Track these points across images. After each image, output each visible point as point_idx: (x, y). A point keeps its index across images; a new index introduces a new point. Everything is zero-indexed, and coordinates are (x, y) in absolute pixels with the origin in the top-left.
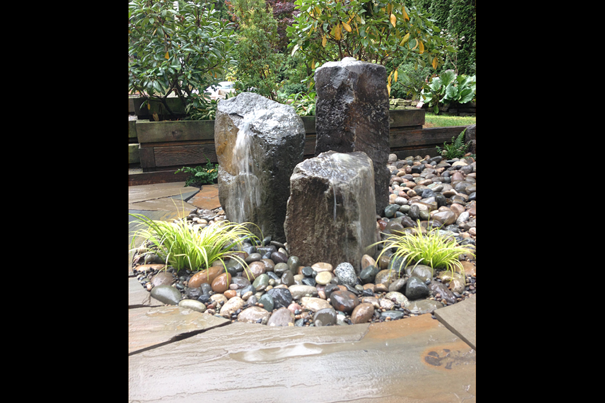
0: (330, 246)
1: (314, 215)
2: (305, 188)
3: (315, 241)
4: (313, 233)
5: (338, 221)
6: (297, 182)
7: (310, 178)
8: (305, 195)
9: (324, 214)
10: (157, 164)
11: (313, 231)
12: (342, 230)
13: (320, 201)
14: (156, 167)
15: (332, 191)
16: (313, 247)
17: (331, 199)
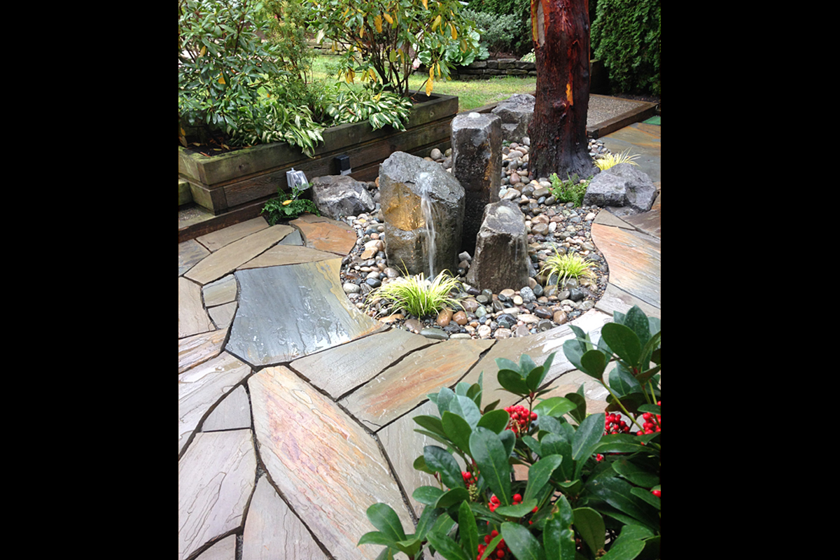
0: (512, 278)
1: (500, 259)
2: (495, 242)
3: (500, 275)
4: (499, 271)
5: (518, 260)
6: (489, 239)
7: (499, 235)
8: (495, 246)
9: (507, 258)
10: (229, 205)
11: (499, 269)
12: (520, 266)
13: (505, 249)
14: (229, 208)
15: (514, 242)
16: (499, 280)
17: (513, 247)
